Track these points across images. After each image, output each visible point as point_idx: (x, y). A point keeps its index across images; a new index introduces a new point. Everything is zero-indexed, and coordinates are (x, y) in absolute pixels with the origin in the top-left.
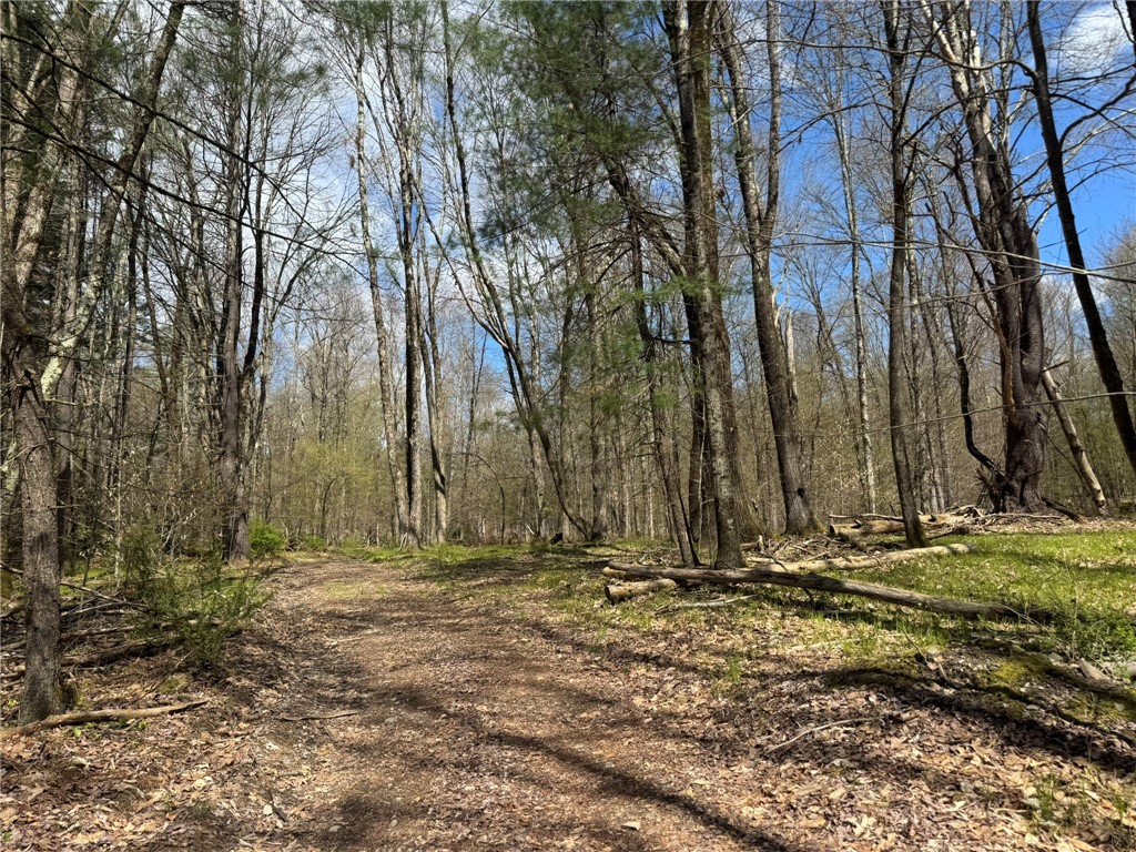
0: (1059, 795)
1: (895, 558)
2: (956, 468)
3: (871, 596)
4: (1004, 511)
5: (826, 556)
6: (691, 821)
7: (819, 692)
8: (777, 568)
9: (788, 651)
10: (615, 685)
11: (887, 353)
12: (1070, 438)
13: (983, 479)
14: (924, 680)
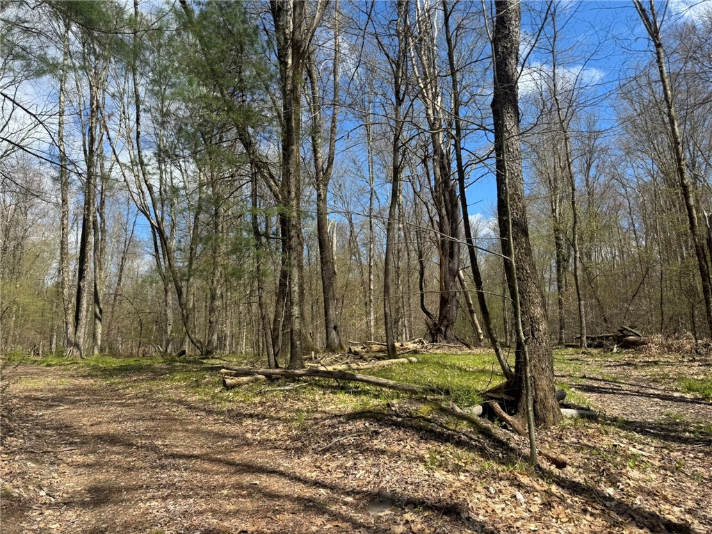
0: (438, 457)
1: (381, 364)
2: (415, 317)
3: (368, 382)
4: (437, 342)
5: (347, 363)
6: (283, 479)
7: (343, 423)
8: (322, 369)
9: (327, 409)
10: (235, 429)
11: (385, 251)
12: (469, 305)
13: (427, 324)
14: (390, 415)
